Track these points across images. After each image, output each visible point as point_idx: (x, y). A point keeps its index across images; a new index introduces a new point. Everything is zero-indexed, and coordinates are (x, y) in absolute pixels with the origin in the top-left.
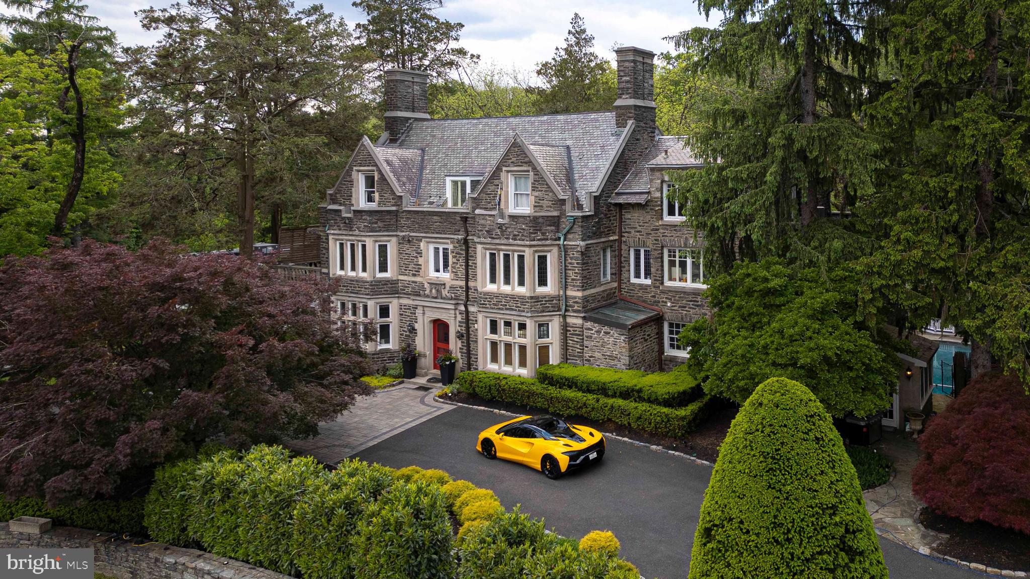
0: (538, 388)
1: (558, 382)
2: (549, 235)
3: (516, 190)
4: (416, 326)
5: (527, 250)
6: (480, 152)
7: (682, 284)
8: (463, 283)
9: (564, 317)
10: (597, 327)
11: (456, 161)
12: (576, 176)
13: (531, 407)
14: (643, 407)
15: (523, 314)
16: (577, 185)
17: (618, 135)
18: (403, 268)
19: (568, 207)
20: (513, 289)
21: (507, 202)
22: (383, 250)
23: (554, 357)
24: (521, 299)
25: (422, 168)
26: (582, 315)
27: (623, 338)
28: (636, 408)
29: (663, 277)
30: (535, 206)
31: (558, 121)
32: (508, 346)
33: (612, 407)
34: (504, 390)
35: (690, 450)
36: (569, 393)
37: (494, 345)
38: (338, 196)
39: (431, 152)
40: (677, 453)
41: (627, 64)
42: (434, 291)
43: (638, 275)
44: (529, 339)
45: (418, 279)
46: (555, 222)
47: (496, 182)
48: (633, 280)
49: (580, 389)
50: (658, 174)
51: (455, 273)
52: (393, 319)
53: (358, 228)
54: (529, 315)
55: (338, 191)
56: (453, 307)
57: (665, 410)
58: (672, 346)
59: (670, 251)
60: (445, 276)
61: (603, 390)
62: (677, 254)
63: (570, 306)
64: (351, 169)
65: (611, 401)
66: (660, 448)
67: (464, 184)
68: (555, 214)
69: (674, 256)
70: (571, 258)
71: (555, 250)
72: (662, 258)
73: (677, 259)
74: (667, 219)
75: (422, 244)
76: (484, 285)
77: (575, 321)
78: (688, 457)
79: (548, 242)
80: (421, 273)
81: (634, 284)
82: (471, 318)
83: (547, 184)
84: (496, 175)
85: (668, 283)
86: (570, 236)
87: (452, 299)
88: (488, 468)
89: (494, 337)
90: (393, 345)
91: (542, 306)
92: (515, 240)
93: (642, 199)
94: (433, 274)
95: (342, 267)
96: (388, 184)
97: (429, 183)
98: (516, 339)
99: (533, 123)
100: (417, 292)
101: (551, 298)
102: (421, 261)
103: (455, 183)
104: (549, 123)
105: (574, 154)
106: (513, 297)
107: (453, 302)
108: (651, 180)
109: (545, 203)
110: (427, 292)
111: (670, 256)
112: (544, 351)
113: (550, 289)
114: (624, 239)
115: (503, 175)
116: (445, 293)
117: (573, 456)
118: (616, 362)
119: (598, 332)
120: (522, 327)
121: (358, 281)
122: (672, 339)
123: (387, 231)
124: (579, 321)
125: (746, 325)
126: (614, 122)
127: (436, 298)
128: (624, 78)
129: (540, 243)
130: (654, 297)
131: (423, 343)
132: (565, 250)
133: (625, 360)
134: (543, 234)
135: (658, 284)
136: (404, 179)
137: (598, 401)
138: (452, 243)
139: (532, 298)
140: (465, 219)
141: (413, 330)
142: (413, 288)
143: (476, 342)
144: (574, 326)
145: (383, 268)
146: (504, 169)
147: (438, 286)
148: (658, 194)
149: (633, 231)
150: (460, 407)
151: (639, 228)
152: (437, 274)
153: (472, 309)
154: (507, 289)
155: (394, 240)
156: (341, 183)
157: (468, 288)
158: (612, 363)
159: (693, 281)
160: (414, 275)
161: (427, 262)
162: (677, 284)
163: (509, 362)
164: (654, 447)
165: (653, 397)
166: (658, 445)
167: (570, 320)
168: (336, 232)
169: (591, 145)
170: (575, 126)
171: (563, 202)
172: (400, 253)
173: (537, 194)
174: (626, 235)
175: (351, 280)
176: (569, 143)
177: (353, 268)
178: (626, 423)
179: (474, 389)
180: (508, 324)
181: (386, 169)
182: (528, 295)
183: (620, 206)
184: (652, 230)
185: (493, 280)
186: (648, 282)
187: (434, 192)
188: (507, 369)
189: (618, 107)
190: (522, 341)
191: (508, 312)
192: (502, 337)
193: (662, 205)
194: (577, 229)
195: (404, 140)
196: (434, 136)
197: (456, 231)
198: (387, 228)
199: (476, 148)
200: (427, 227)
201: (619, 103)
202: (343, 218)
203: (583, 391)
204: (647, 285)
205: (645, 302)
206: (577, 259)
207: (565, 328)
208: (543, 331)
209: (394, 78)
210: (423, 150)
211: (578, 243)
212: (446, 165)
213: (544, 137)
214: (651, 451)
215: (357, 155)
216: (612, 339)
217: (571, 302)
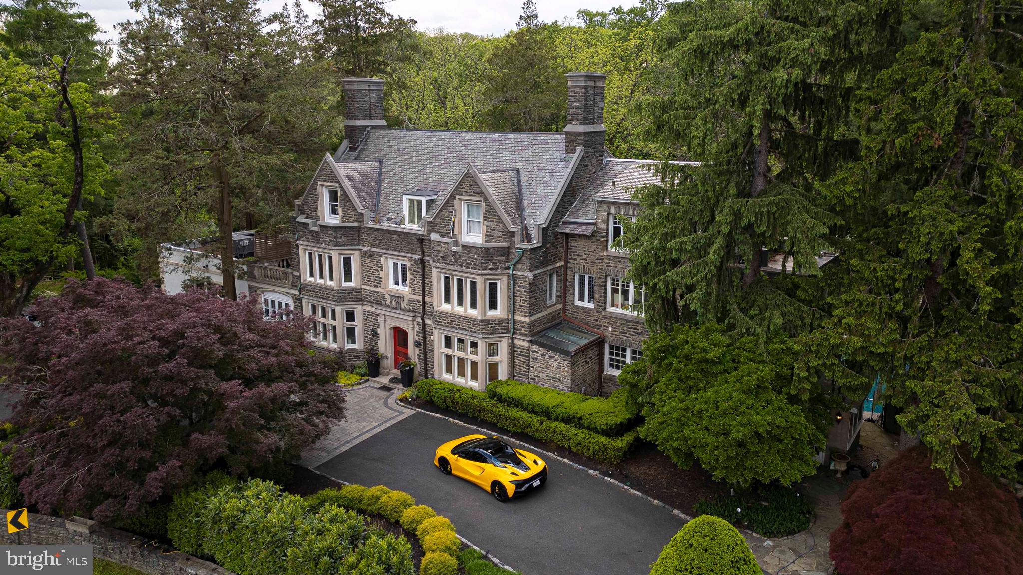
0: (487, 404)
1: (505, 400)
2: (499, 265)
3: (469, 216)
4: (379, 331)
5: (479, 277)
6: (433, 168)
7: (624, 312)
8: (420, 298)
9: (512, 339)
10: (542, 351)
11: (412, 176)
12: (526, 203)
13: (481, 420)
14: (582, 434)
15: (475, 335)
16: (527, 212)
17: (567, 161)
18: (366, 279)
19: (518, 238)
20: (466, 311)
21: (460, 228)
22: (347, 262)
23: (503, 374)
24: (474, 321)
25: (380, 181)
26: (529, 339)
27: (566, 363)
28: (576, 435)
29: (605, 303)
30: (486, 235)
31: (509, 140)
32: (461, 361)
33: (555, 431)
34: (457, 402)
35: (624, 479)
36: (516, 413)
37: (448, 358)
38: (305, 207)
39: (388, 163)
40: (612, 481)
41: (578, 90)
42: (393, 303)
43: (582, 299)
44: (480, 357)
45: (379, 290)
46: (505, 252)
47: (450, 209)
48: (578, 303)
49: (526, 409)
50: (605, 206)
51: (413, 288)
52: (358, 323)
53: (325, 241)
54: (480, 336)
55: (305, 203)
56: (411, 319)
57: (603, 439)
58: (612, 366)
59: (613, 279)
60: (404, 290)
61: (547, 413)
62: (620, 283)
63: (518, 330)
64: (315, 183)
65: (553, 425)
66: (597, 473)
67: (419, 202)
68: (505, 244)
69: (618, 285)
70: (520, 287)
71: (505, 278)
72: (605, 286)
73: (620, 288)
74: (611, 248)
75: (382, 259)
76: (439, 305)
77: (522, 343)
78: (622, 485)
79: (499, 271)
80: (382, 285)
81: (578, 307)
82: (427, 329)
83: (497, 214)
84: (450, 201)
85: (610, 309)
86: (519, 266)
87: (410, 311)
88: (443, 485)
89: (449, 351)
90: (358, 346)
91: (491, 328)
92: (468, 267)
93: (588, 231)
94: (392, 286)
95: (312, 274)
96: (350, 201)
97: (387, 196)
98: (469, 356)
99: (484, 140)
100: (379, 302)
101: (500, 322)
102: (381, 274)
103: (412, 201)
104: (500, 142)
105: (524, 179)
106: (466, 319)
107: (411, 314)
108: (598, 212)
109: (496, 233)
110: (388, 302)
111: (613, 284)
112: (493, 367)
113: (499, 313)
114: (569, 265)
115: (456, 202)
116: (404, 305)
117: (519, 484)
118: (559, 384)
119: (544, 355)
120: (474, 345)
121: (326, 288)
122: (612, 360)
123: (351, 245)
124: (526, 344)
126: (563, 146)
127: (395, 309)
128: (575, 104)
129: (491, 272)
130: (597, 321)
131: (385, 346)
132: (514, 279)
133: (568, 382)
134: (494, 263)
135: (601, 309)
136: (364, 194)
137: (542, 423)
138: (409, 261)
139: (483, 321)
140: (421, 240)
141: (375, 334)
142: (375, 298)
143: (432, 351)
144: (521, 348)
145: (348, 277)
146: (458, 197)
147: (398, 298)
148: (604, 226)
149: (578, 258)
150: (418, 412)
151: (585, 256)
152: (396, 287)
153: (428, 322)
154: (459, 310)
155: (357, 253)
156: (307, 196)
157: (424, 303)
158: (556, 384)
159: (634, 310)
160: (376, 286)
161: (387, 275)
162: (619, 310)
163: (461, 373)
164: (591, 471)
165: (592, 426)
166: (595, 469)
167: (517, 342)
168: (305, 243)
169: (540, 170)
170: (525, 147)
171: (513, 234)
172: (362, 265)
173: (488, 223)
174: (571, 261)
175: (320, 287)
176: (519, 165)
177: (321, 276)
178: (567, 446)
179: (431, 398)
180: (461, 341)
181: (347, 184)
182: (479, 318)
183: (567, 235)
184: (598, 259)
185: (447, 300)
186: (592, 306)
187: (392, 207)
188: (460, 381)
189: (567, 133)
190: (473, 358)
191: (461, 332)
192: (455, 352)
193: (607, 237)
194: (526, 260)
195: (362, 149)
196: (390, 147)
197: (413, 250)
198: (351, 242)
199: (430, 163)
200: (386, 244)
201: (569, 128)
202: (311, 231)
203: (529, 412)
204: (590, 310)
205: (588, 324)
206: (525, 287)
207: (513, 349)
208: (492, 350)
209: (351, 87)
210: (380, 162)
211: (526, 273)
212: (402, 179)
213: (494, 157)
214: (588, 475)
215: (320, 171)
216: (556, 363)
217: (518, 326)
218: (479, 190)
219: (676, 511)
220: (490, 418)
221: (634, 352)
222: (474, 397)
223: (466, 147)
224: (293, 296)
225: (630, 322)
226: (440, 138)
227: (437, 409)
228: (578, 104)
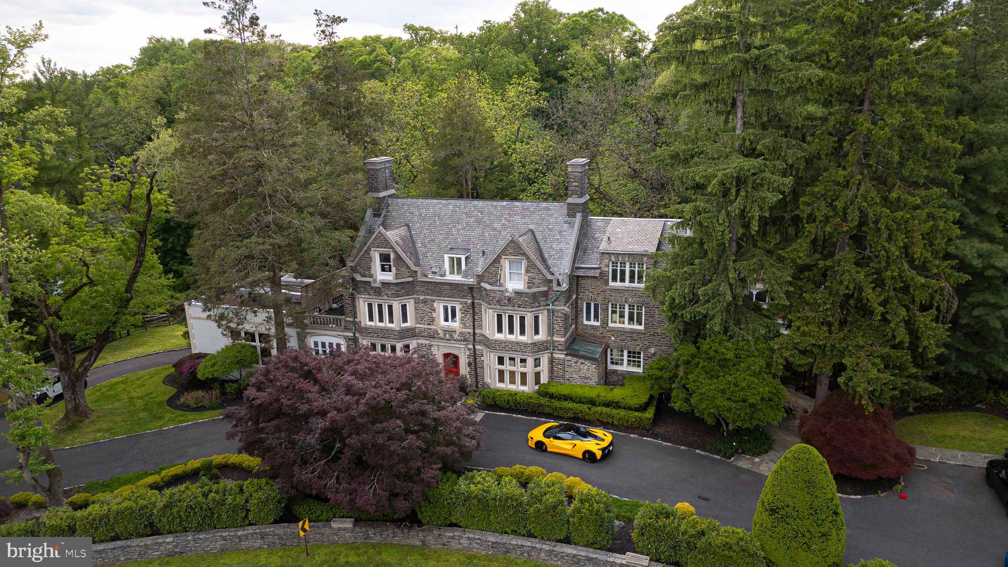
0: (543, 401)
1: (556, 397)
2: (542, 303)
3: (512, 270)
5: (529, 314)
6: (458, 230)
7: (621, 326)
8: (471, 331)
9: (552, 354)
10: (575, 359)
11: (441, 237)
12: (546, 255)
13: (539, 413)
14: (622, 413)
15: (525, 354)
16: (550, 262)
17: (571, 225)
18: (419, 319)
19: (554, 284)
20: (517, 338)
21: (505, 278)
22: (404, 307)
23: (544, 379)
24: (525, 345)
25: (414, 243)
26: (565, 352)
27: (594, 366)
28: (618, 413)
29: (607, 321)
30: (528, 283)
31: (517, 207)
32: (512, 374)
33: (601, 413)
34: (519, 403)
35: (656, 436)
36: (565, 404)
37: (501, 373)
38: (358, 268)
39: (416, 227)
40: (648, 439)
41: (576, 174)
42: (447, 336)
43: (588, 319)
44: (529, 368)
45: (432, 327)
46: (545, 294)
47: (497, 265)
48: (586, 322)
49: (574, 401)
50: (607, 256)
51: (464, 324)
53: (385, 295)
54: (530, 354)
55: (358, 264)
56: (462, 346)
57: (637, 414)
58: (612, 363)
59: (612, 304)
60: (455, 325)
61: (592, 402)
62: (618, 306)
63: (556, 347)
64: (369, 249)
65: (599, 409)
66: (636, 436)
67: (459, 260)
68: (545, 289)
69: (616, 308)
70: (557, 317)
71: (546, 312)
72: (608, 309)
73: (618, 310)
74: (611, 284)
75: (435, 304)
76: (492, 335)
77: (559, 356)
78: (656, 441)
79: (542, 308)
80: (434, 323)
81: (586, 325)
82: (477, 353)
83: (538, 269)
84: (497, 260)
85: (611, 325)
86: (556, 303)
87: (462, 340)
89: (501, 367)
91: (540, 348)
92: (520, 307)
93: (597, 273)
94: (443, 323)
95: (370, 320)
96: (404, 261)
97: (425, 254)
98: (519, 368)
99: (496, 207)
100: (433, 336)
101: (543, 343)
102: (434, 315)
103: (452, 259)
104: (510, 208)
105: (539, 237)
106: (517, 343)
107: (465, 343)
108: (602, 260)
109: (536, 281)
110: (441, 335)
111: (612, 307)
112: (537, 375)
113: (542, 336)
114: (580, 296)
115: (502, 261)
116: (456, 336)
117: (603, 450)
118: (590, 381)
119: (576, 362)
120: (523, 361)
121: (388, 330)
122: (612, 359)
123: (408, 295)
124: (563, 356)
125: (708, 376)
126: (565, 212)
127: (449, 340)
128: (574, 184)
129: (537, 309)
130: (602, 334)
132: (553, 312)
133: (595, 379)
134: (539, 303)
135: (605, 326)
136: (409, 254)
137: (590, 409)
138: (460, 304)
139: (532, 344)
140: (471, 289)
142: (428, 333)
143: (482, 368)
144: (558, 359)
145: (405, 320)
146: (503, 257)
147: (451, 332)
148: (606, 269)
149: (587, 291)
150: (489, 414)
151: (592, 290)
152: (446, 323)
153: (477, 347)
154: (511, 337)
155: (412, 301)
156: (360, 259)
157: (474, 334)
158: (586, 381)
159: (629, 324)
160: (428, 324)
161: (439, 316)
162: (618, 325)
163: (513, 381)
164: (632, 436)
165: (628, 406)
166: (634, 434)
167: (555, 355)
168: (367, 296)
169: (550, 230)
170: (532, 213)
171: (552, 282)
172: (417, 309)
173: (530, 275)
174: (581, 294)
175: (381, 329)
176: (532, 227)
177: (381, 321)
179: (495, 402)
180: (512, 359)
181: (400, 249)
182: (530, 342)
183: (578, 277)
184: (601, 291)
185: (500, 330)
186: (598, 324)
187: (432, 263)
188: (512, 387)
189: (568, 204)
190: (523, 370)
191: (514, 352)
192: (507, 367)
193: (608, 277)
194: (561, 298)
195: (385, 216)
196: (412, 213)
197: (463, 296)
198: (408, 294)
199: (455, 227)
200: (440, 293)
201: (570, 200)
202: (373, 288)
203: (577, 403)
204: (598, 327)
205: (595, 336)
206: (560, 317)
207: (552, 361)
208: (537, 363)
209: (374, 167)
210: (408, 225)
211: (562, 308)
212: (433, 240)
213: (509, 221)
214: (631, 438)
215: (374, 240)
216: (586, 367)
217: (556, 344)
218: (522, 252)
219: (697, 451)
220: (547, 410)
221: (629, 352)
222: (531, 398)
223: (482, 213)
224: (345, 337)
225: (627, 332)
226: (455, 206)
227: (502, 409)
228: (577, 184)
